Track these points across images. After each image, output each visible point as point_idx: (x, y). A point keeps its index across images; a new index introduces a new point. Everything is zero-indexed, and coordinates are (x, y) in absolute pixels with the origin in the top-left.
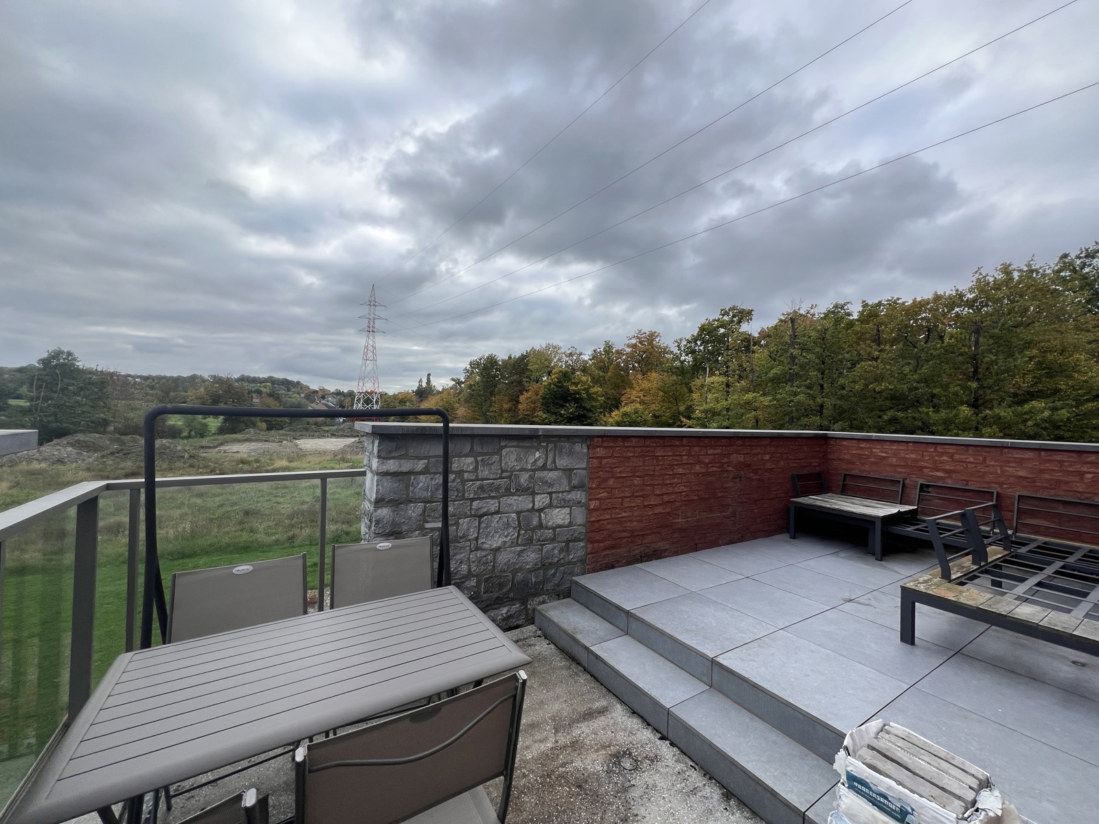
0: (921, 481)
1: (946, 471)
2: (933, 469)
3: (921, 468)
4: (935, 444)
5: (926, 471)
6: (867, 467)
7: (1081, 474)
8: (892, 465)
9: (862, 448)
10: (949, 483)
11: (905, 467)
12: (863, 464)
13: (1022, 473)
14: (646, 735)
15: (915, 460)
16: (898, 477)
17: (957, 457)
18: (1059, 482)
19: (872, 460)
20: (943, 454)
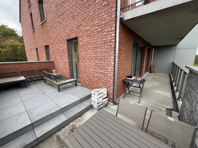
0: (20, 71)
1: (25, 68)
2: (22, 68)
3: (20, 69)
4: (22, 63)
5: (21, 69)
6: (5, 71)
7: (43, 65)
8: (12, 69)
9: (2, 66)
10: (26, 70)
11: (16, 69)
12: (4, 70)
13: (37, 66)
14: (67, 127)
15: (18, 67)
16: (15, 71)
17: (26, 65)
18: (42, 67)
19: (7, 69)
20: (24, 65)
